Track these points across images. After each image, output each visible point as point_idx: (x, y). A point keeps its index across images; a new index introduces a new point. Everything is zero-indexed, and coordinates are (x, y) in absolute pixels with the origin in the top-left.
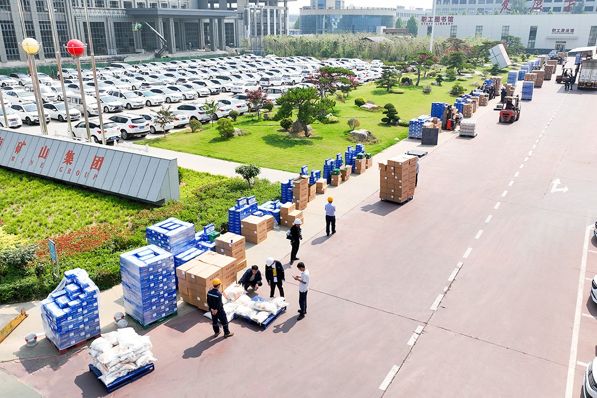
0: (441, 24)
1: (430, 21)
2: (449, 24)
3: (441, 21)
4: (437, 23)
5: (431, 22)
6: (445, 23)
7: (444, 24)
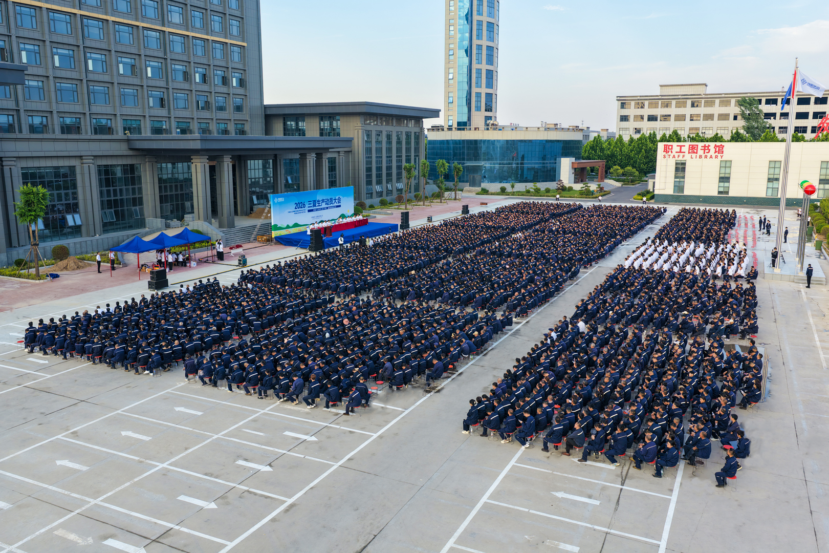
0: (701, 157)
1: (680, 152)
2: (716, 157)
3: (700, 152)
4: (694, 155)
5: (681, 154)
6: (709, 155)
7: (706, 157)
